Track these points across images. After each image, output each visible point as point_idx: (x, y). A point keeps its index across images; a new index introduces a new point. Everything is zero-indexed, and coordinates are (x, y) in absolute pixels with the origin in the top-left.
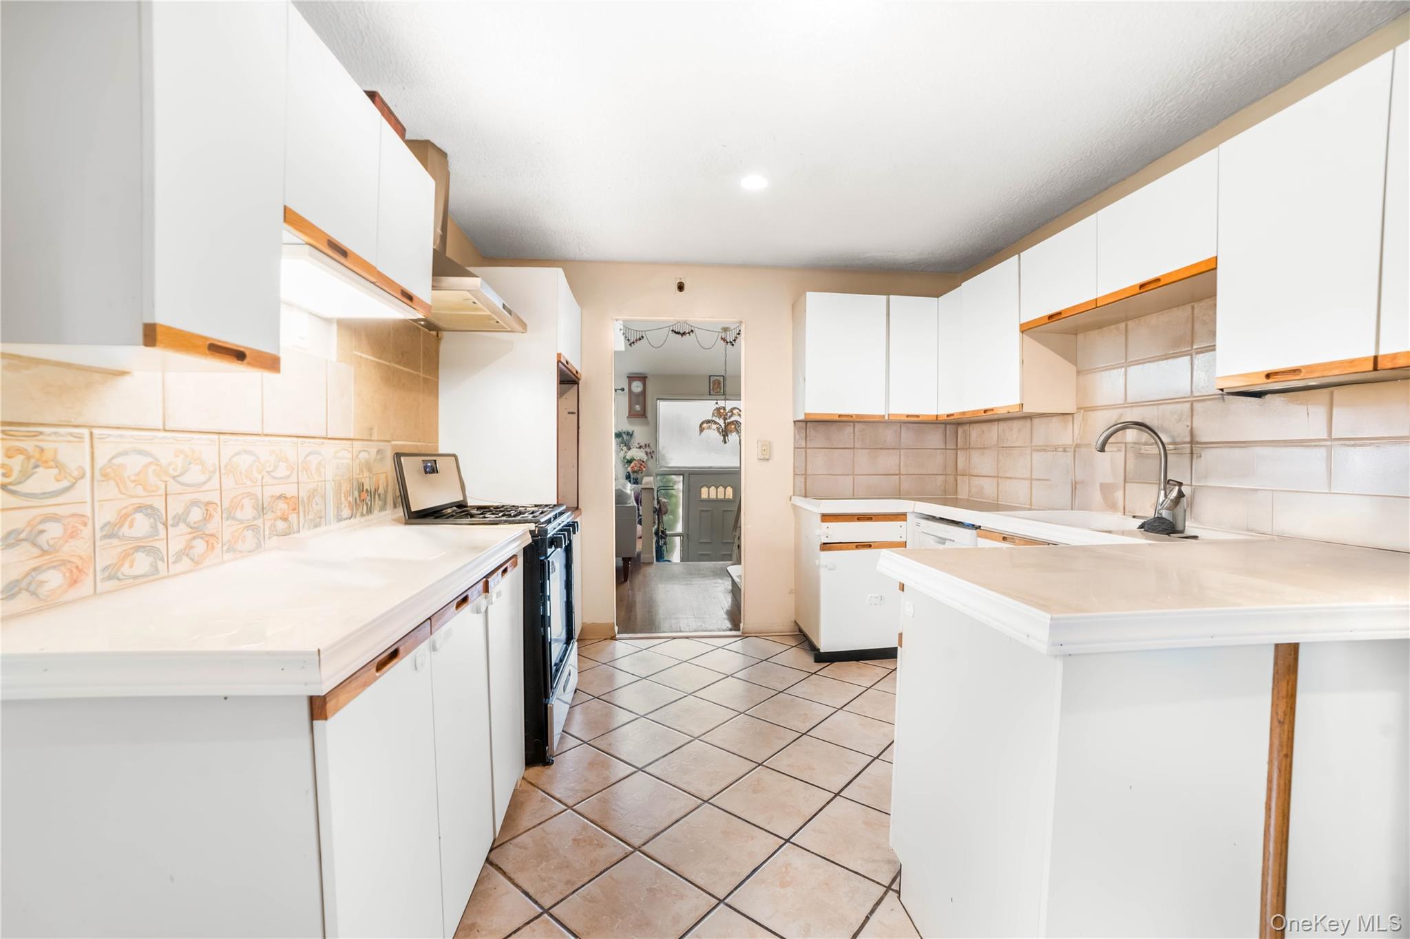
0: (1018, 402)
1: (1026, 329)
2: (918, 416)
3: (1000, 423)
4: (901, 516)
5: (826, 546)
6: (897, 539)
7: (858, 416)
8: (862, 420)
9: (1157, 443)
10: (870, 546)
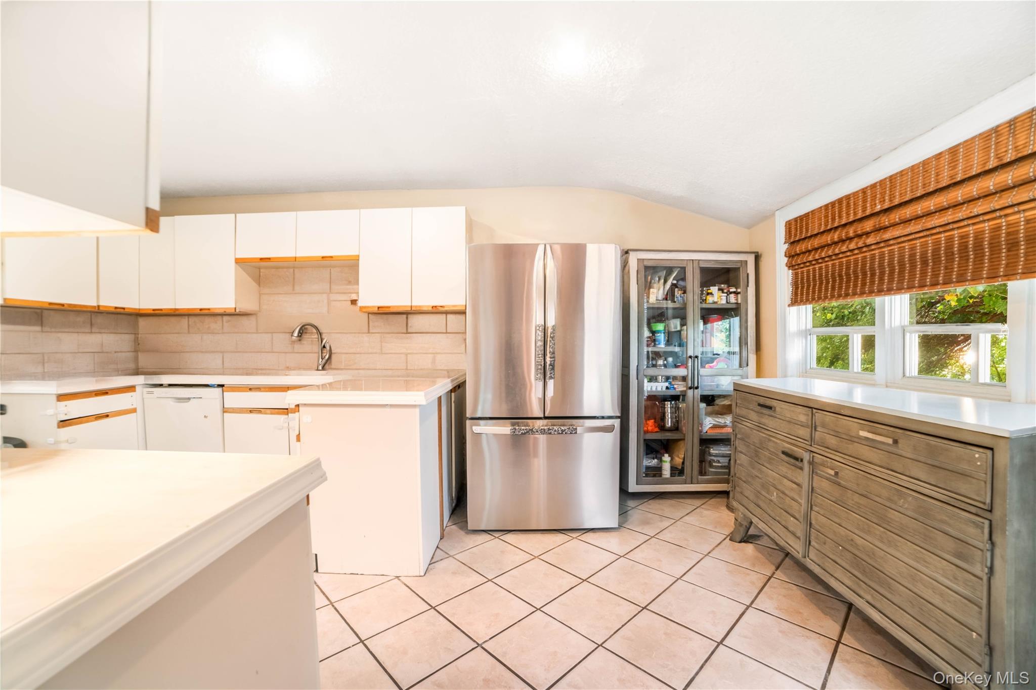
0: (234, 306)
1: (238, 261)
2: (124, 309)
3: (190, 317)
4: (131, 388)
5: (64, 423)
6: (130, 407)
7: (70, 305)
8: (75, 309)
9: (317, 333)
10: (107, 416)
